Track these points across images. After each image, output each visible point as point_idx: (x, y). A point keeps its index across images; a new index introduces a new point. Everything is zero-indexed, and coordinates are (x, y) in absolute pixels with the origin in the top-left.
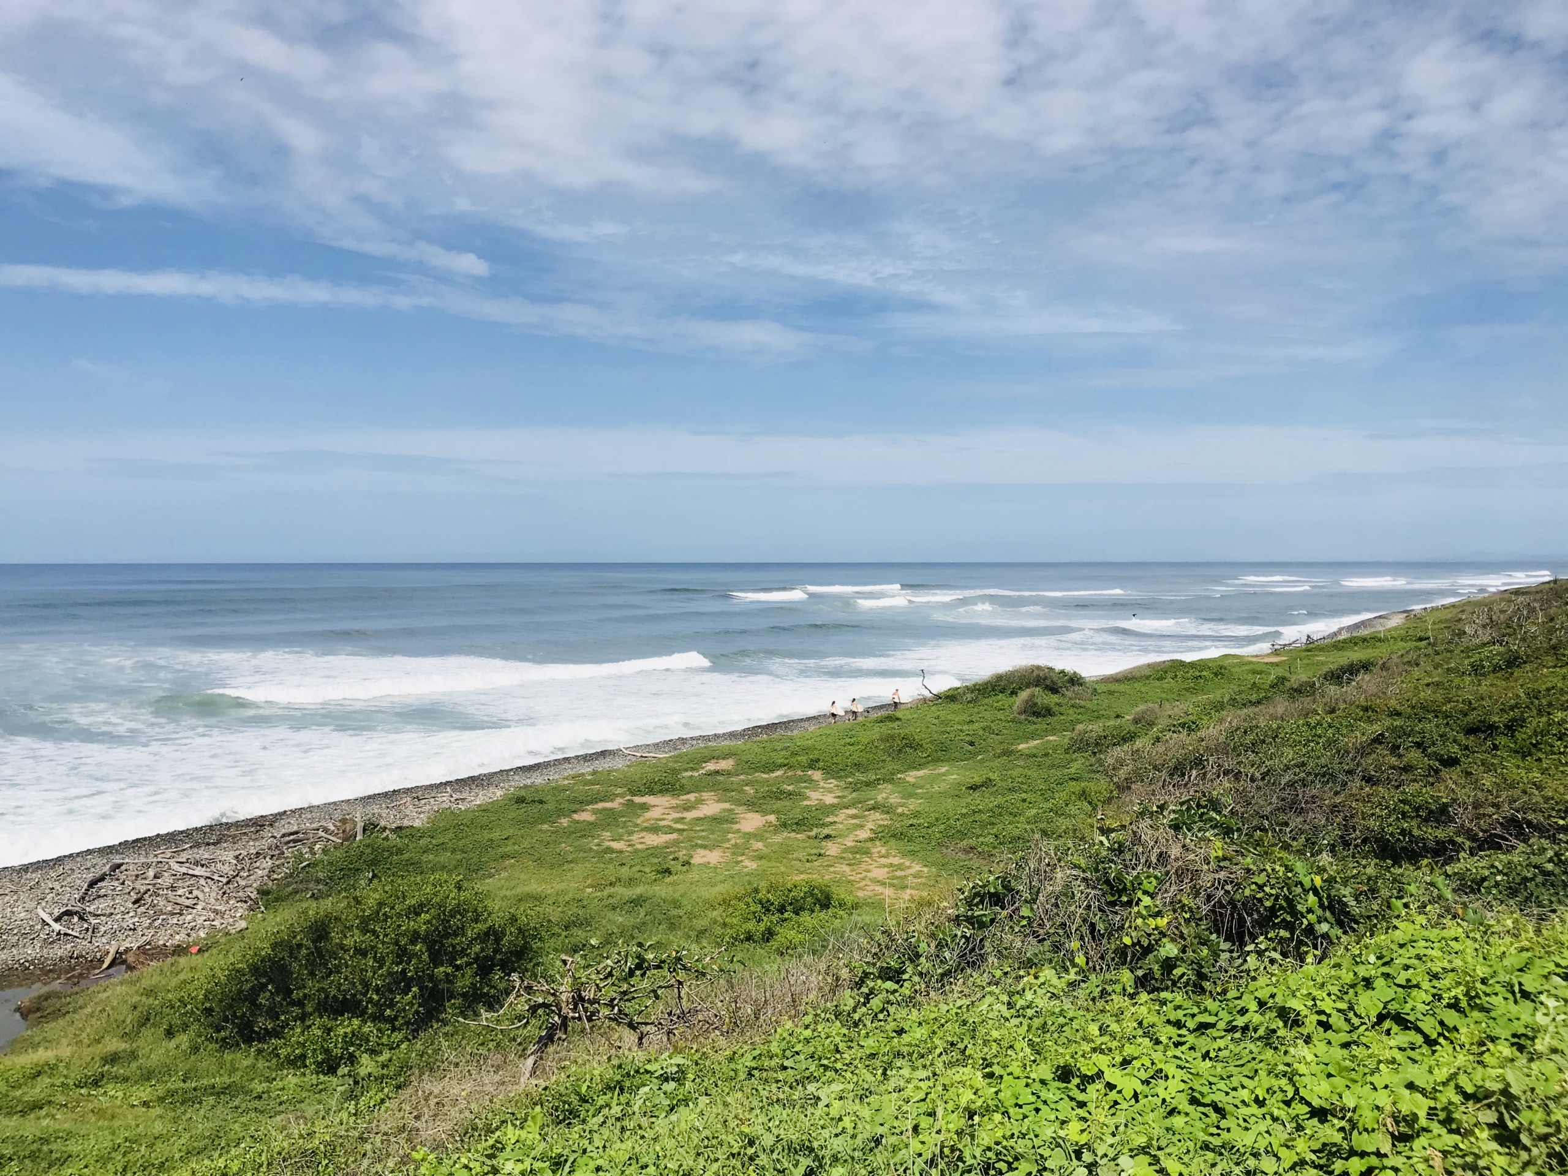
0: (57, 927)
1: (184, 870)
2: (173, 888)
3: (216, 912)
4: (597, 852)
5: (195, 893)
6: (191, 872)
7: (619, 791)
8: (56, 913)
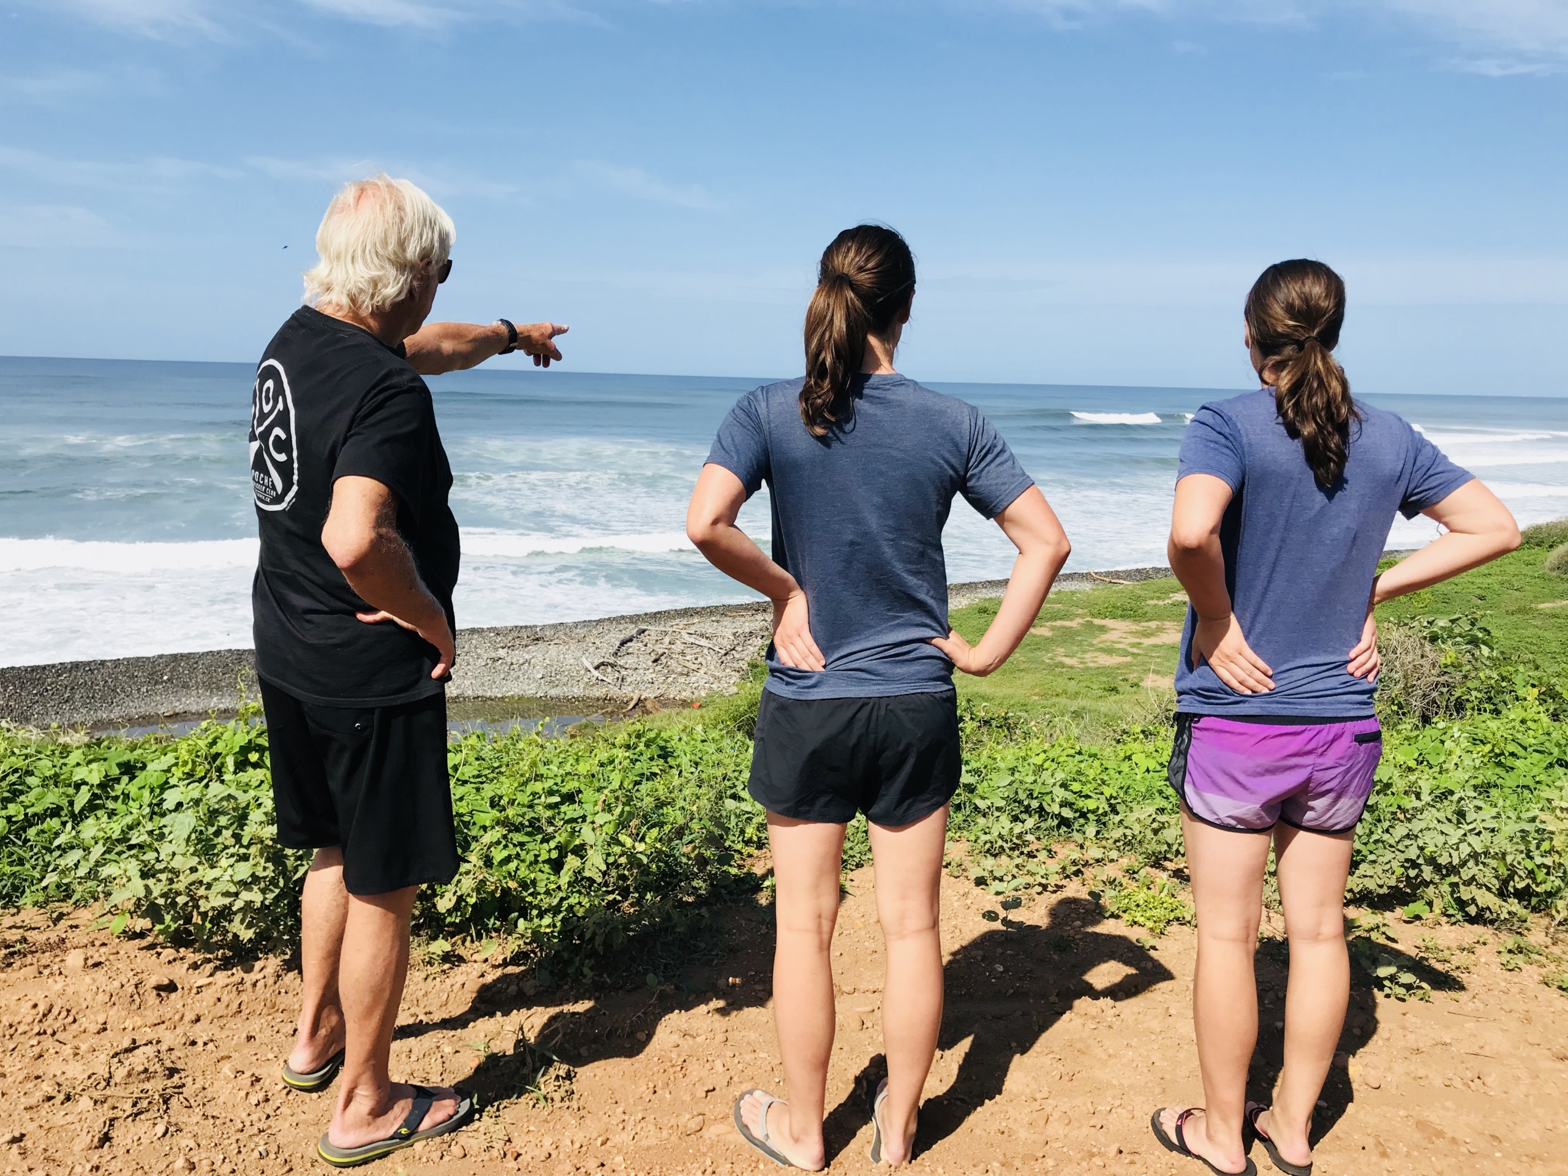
0: (596, 673)
1: (692, 640)
2: (683, 654)
3: (716, 678)
4: (1050, 665)
5: (700, 660)
6: (697, 642)
7: (1080, 611)
8: (596, 663)
